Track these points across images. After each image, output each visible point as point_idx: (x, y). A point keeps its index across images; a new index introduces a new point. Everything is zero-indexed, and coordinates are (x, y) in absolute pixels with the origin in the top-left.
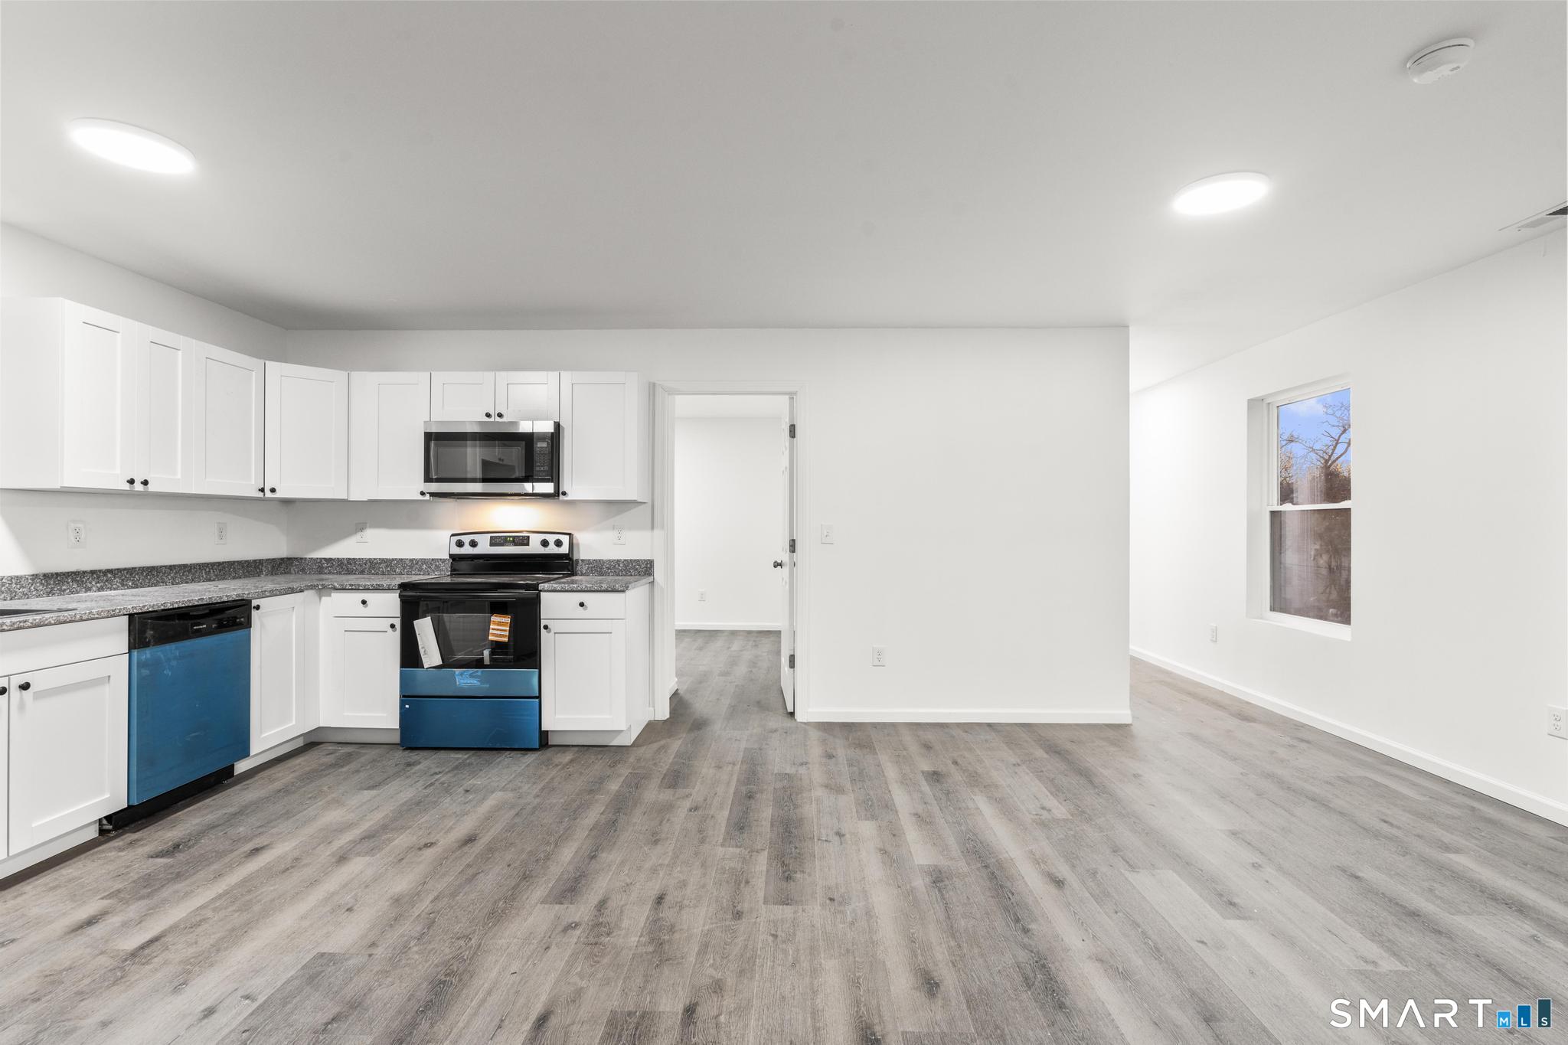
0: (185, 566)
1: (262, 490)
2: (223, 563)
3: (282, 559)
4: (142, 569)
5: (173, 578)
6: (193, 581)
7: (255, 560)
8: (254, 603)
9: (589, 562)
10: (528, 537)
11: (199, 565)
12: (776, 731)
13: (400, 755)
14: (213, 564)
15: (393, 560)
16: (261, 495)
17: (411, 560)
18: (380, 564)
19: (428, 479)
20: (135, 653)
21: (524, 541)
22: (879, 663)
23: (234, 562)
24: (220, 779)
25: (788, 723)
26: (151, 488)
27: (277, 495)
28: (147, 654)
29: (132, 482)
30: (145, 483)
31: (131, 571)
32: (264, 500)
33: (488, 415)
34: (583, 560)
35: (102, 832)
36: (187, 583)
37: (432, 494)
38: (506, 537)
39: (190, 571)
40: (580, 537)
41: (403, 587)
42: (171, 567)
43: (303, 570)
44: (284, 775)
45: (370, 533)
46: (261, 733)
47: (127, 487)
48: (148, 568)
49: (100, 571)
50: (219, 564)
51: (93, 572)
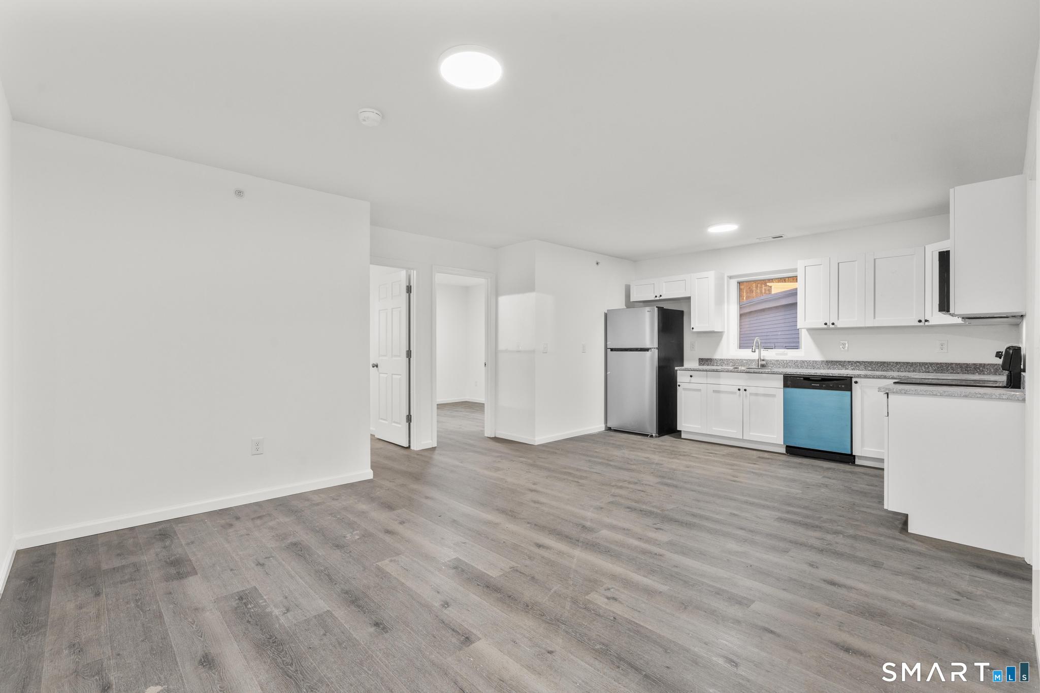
0: (908, 363)
2: (941, 363)
4: (877, 363)
8: (854, 380)
11: (920, 363)
14: (931, 364)
16: (924, 324)
28: (791, 390)
29: (826, 324)
30: (833, 324)
31: (871, 363)
32: (928, 326)
42: (897, 363)
46: (863, 447)
48: (881, 362)
49: (853, 362)
50: (937, 364)
51: (849, 362)
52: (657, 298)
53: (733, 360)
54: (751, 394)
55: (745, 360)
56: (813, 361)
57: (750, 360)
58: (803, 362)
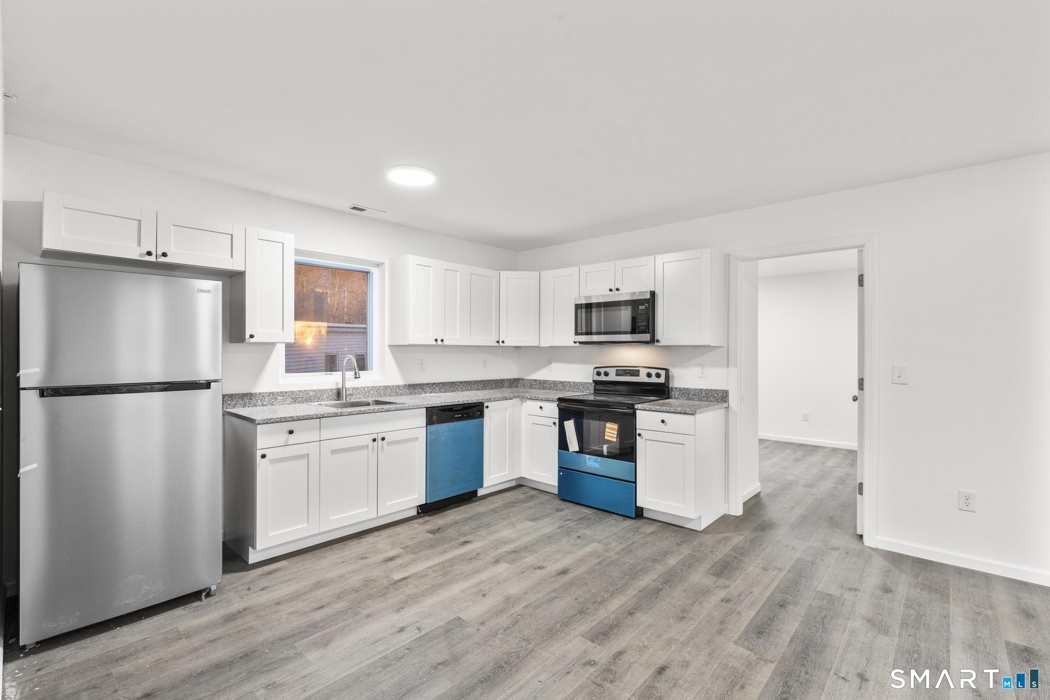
0: (467, 382)
1: (498, 342)
2: (485, 381)
3: (515, 379)
4: (448, 383)
5: (462, 388)
6: (471, 390)
7: (501, 380)
8: (486, 404)
9: (680, 390)
10: (639, 370)
11: (474, 381)
12: (837, 549)
13: (557, 503)
14: (480, 381)
15: (565, 382)
16: (498, 344)
17: (574, 383)
18: (559, 384)
19: (577, 333)
20: (428, 427)
21: (636, 373)
22: (967, 508)
23: (490, 380)
24: (469, 497)
25: (854, 545)
26: (445, 343)
27: (505, 344)
28: (434, 428)
29: (436, 340)
30: (442, 341)
31: (444, 384)
32: (499, 346)
33: (611, 290)
34: (676, 388)
35: (418, 513)
36: (468, 391)
37: (580, 343)
38: (626, 370)
39: (469, 385)
40: (674, 372)
41: (560, 400)
42: (461, 383)
43: (524, 386)
44: (499, 501)
45: (554, 366)
46: (490, 476)
47: (434, 343)
48: (451, 382)
50: (483, 381)
51: (428, 384)
52: (152, 259)
53: (293, 393)
54: (389, 444)
55: (312, 391)
56: (396, 386)
57: (320, 391)
58: (386, 387)
